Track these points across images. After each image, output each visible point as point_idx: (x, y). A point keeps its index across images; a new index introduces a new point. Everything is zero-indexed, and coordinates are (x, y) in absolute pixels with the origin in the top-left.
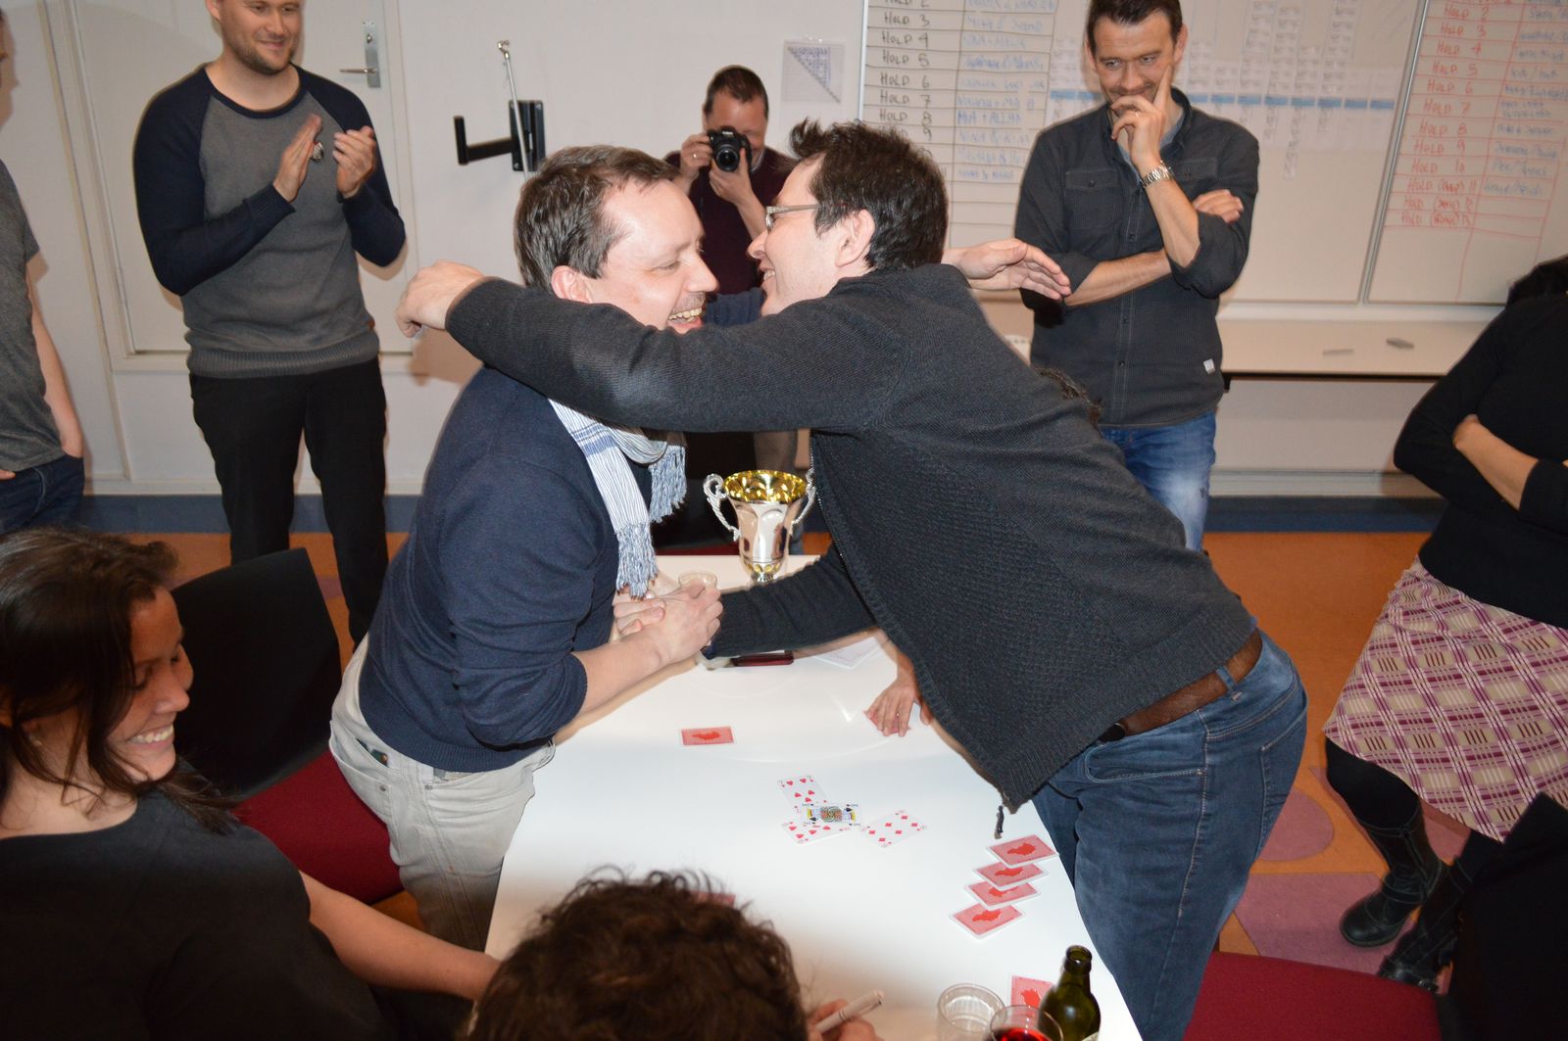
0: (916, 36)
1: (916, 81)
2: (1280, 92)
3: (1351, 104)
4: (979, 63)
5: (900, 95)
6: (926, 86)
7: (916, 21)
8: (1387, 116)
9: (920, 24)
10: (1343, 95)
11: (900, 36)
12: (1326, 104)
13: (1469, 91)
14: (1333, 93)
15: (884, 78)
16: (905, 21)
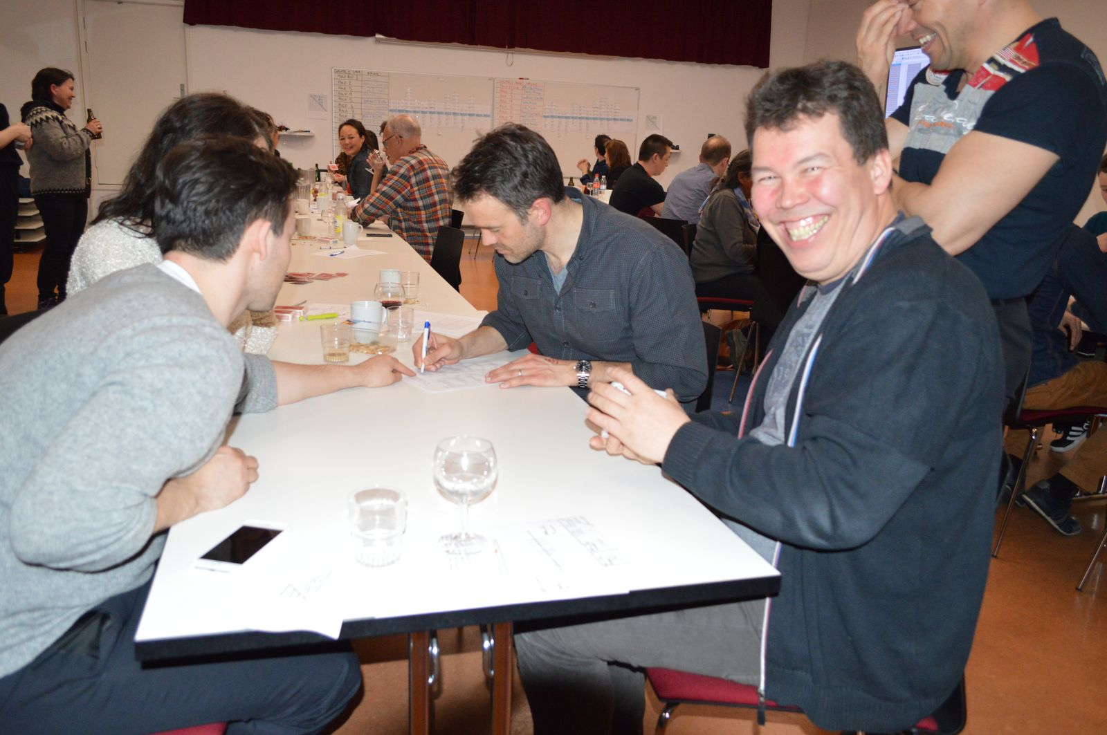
0: (348, 93)
1: (349, 106)
2: (456, 111)
3: (477, 115)
4: (367, 101)
5: (345, 110)
6: (352, 107)
7: (348, 89)
8: (489, 119)
9: (349, 90)
10: (475, 113)
11: (343, 93)
12: (470, 115)
13: (511, 113)
14: (472, 112)
15: (340, 104)
16: (345, 89)
